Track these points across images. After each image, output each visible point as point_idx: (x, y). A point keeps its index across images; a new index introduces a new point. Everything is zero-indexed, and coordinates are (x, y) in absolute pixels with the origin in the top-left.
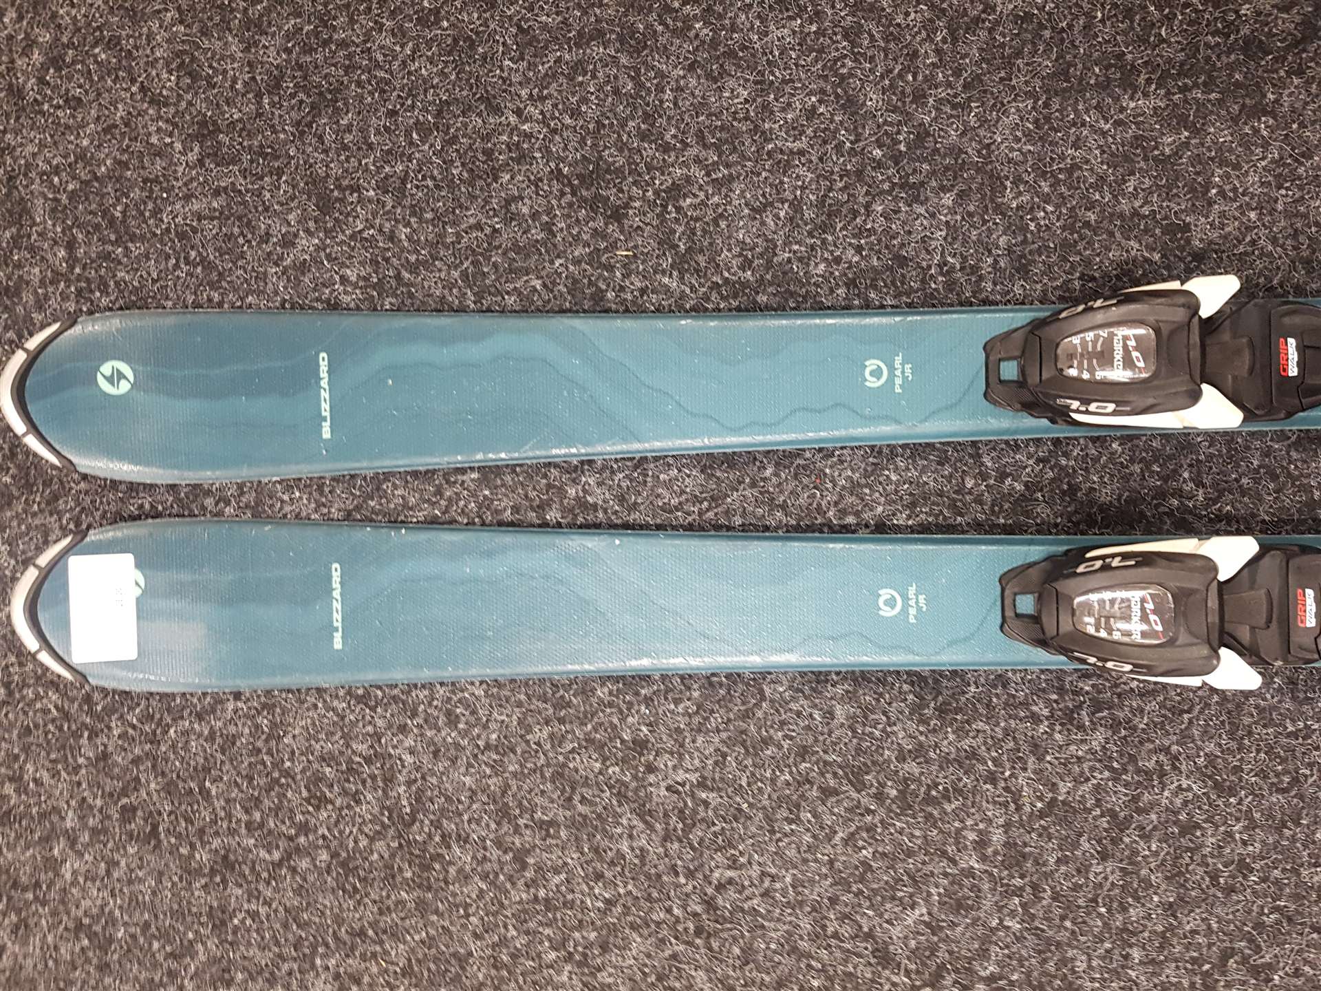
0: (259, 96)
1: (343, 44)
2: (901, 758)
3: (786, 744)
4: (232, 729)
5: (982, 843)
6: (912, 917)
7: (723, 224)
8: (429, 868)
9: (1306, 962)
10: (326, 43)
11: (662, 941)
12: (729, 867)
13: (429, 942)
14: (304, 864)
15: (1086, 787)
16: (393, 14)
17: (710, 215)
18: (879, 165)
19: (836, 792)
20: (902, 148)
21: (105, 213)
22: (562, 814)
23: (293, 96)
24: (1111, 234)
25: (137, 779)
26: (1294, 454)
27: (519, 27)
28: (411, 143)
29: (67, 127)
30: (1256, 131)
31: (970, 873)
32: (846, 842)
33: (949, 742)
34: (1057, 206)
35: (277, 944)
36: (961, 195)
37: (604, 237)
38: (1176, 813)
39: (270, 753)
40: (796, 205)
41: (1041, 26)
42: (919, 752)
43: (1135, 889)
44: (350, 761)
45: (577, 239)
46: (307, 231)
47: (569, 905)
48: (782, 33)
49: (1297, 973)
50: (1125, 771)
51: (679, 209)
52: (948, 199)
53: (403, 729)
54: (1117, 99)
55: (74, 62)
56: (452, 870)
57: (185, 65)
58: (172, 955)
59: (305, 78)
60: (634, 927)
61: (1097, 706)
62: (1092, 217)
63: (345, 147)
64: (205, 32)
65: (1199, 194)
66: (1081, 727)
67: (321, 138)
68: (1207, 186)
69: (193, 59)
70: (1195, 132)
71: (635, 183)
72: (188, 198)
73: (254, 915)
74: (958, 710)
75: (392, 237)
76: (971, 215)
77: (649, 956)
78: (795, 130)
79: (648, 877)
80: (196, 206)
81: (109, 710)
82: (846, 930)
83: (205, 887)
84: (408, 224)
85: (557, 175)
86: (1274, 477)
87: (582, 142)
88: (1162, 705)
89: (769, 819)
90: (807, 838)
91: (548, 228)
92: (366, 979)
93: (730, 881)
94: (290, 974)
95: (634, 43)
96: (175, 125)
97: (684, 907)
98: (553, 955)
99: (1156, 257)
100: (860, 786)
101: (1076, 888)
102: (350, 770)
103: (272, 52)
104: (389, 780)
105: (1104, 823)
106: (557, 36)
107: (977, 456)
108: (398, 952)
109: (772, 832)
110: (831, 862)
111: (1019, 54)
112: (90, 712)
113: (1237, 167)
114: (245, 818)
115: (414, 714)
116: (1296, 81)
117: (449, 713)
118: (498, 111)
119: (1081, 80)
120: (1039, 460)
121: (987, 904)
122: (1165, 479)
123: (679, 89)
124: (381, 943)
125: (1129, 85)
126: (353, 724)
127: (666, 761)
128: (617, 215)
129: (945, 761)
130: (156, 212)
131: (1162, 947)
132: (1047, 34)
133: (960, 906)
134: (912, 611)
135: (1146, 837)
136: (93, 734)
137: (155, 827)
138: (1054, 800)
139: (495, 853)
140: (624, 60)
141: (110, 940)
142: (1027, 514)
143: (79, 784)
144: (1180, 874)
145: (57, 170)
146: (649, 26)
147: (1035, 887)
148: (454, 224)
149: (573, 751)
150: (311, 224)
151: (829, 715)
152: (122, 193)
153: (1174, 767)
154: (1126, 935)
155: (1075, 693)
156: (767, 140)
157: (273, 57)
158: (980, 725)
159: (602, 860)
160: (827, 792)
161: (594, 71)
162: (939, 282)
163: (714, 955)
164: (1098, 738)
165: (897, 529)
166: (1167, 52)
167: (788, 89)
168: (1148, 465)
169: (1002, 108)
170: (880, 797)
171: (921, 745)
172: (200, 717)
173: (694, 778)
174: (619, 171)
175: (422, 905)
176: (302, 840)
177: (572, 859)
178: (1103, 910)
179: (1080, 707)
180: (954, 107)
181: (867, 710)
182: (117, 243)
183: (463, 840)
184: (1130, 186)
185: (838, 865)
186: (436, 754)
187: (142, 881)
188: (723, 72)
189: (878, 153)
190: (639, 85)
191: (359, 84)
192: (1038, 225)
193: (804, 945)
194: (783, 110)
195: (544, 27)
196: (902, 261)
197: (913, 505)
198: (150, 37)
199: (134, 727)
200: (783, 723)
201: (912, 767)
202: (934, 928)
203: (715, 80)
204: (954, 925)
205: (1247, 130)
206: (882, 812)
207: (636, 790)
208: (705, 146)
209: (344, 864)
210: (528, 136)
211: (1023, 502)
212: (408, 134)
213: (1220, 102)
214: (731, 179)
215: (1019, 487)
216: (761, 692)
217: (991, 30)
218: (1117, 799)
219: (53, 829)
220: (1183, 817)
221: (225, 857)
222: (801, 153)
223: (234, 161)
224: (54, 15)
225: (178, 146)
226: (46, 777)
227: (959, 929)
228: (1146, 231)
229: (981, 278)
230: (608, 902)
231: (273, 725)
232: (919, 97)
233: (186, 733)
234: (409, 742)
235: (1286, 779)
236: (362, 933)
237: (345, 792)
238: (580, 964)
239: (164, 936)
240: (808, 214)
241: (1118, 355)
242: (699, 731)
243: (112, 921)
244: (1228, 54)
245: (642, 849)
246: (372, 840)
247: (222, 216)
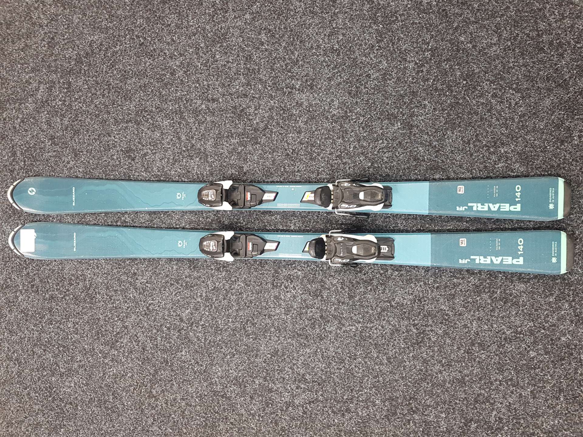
0: (63, 131)
1: (80, 120)
2: (186, 277)
3: (164, 274)
4: (54, 268)
5: (201, 296)
6: (187, 312)
7: (154, 162)
8: (92, 299)
9: (263, 322)
10: (77, 120)
11: (138, 316)
12: (152, 300)
13: (92, 316)
14: (67, 298)
15: (221, 284)
16: (90, 114)
17: (152, 160)
18: (184, 151)
19: (173, 284)
20: (189, 148)
21: (32, 155)
22: (119, 288)
23: (70, 131)
24: (229, 168)
25: (35, 279)
26: (262, 215)
27: (115, 118)
28: (93, 142)
29: (25, 136)
30: (256, 147)
31: (198, 302)
32: (175, 295)
33: (195, 274)
34: (219, 162)
35: (62, 315)
36: (200, 158)
37: (131, 164)
38: (238, 290)
39: (61, 274)
40: (168, 159)
41: (216, 124)
42: (190, 276)
43: (230, 307)
44: (77, 276)
45: (125, 164)
46: (72, 160)
47: (120, 308)
48: (166, 123)
49: (261, 325)
50: (229, 281)
51: (146, 159)
52: (198, 159)
53: (88, 269)
54: (230, 140)
55: (26, 122)
56: (97, 300)
57: (49, 123)
58: (40, 318)
59: (72, 127)
60: (133, 313)
61: (224, 267)
62: (225, 164)
63: (80, 143)
64: (53, 117)
65: (245, 160)
66: (220, 271)
67: (75, 141)
68: (247, 159)
69: (50, 122)
70: (245, 147)
71: (137, 153)
72: (49, 152)
73: (57, 309)
74: (197, 267)
75: (89, 162)
76: (202, 163)
77: (135, 319)
78: (169, 143)
79: (136, 302)
80: (50, 154)
81: (29, 263)
82: (175, 314)
83: (48, 303)
84: (92, 160)
85: (122, 151)
86: (258, 220)
87: (127, 143)
88: (236, 267)
89: (160, 290)
90: (167, 294)
91: (119, 161)
92: (79, 324)
93: (152, 303)
94: (64, 322)
95: (138, 123)
96: (46, 136)
97: (143, 309)
98: (116, 319)
99: (237, 173)
100: (178, 283)
101: (219, 306)
102: (77, 278)
103: (66, 121)
104: (85, 280)
105: (224, 292)
106: (122, 120)
107: (202, 214)
108: (86, 317)
109: (161, 293)
110: (172, 299)
111: (212, 129)
112: (26, 264)
113: (252, 155)
114: (56, 287)
115: (90, 266)
116: (264, 137)
117: (97, 266)
118: (110, 136)
119: (223, 135)
120: (214, 215)
121: (202, 309)
122: (238, 220)
123: (146, 133)
124: (82, 316)
125: (232, 137)
126: (78, 268)
127: (139, 278)
128: (133, 160)
129: (195, 278)
130: (42, 155)
131: (235, 319)
132: (217, 125)
133: (197, 309)
134: (184, 246)
135: (233, 295)
136: (26, 269)
137: (38, 289)
138: (215, 287)
139: (105, 297)
140: (135, 127)
141: (28, 314)
142: (212, 226)
143: (23, 280)
144: (239, 303)
145: (22, 145)
146: (140, 120)
147: (211, 306)
148: (101, 160)
149: (121, 275)
150: (73, 159)
151: (173, 268)
152: (35, 151)
153: (238, 280)
154: (229, 316)
155: (220, 264)
156: (163, 145)
157: (66, 123)
158: (202, 271)
159: (126, 298)
160: (172, 284)
161: (129, 129)
162: (196, 177)
163: (149, 319)
164: (224, 273)
165: (187, 229)
166: (240, 130)
167: (167, 134)
168: (234, 217)
169: (208, 140)
170: (182, 285)
171: (190, 274)
172: (48, 265)
173: (145, 281)
174: (134, 150)
175: (90, 307)
176: (67, 293)
177: (121, 297)
178: (224, 310)
179: (220, 267)
180: (199, 140)
181: (180, 267)
182: (34, 161)
183: (99, 293)
184: (232, 158)
185: (173, 300)
186: (94, 274)
187: (35, 301)
188: (155, 130)
189: (184, 149)
190: (138, 132)
191: (83, 129)
192: (215, 166)
193: (166, 317)
194: (166, 139)
195: (120, 119)
196: (189, 172)
197: (190, 223)
198: (42, 117)
199: (34, 267)
200: (163, 270)
201: (188, 279)
202: (192, 314)
203: (153, 132)
204: (195, 313)
205: (255, 147)
206: (182, 289)
207: (134, 283)
208: (151, 146)
209: (75, 298)
210: (116, 142)
211: (211, 223)
212: (92, 140)
213: (250, 141)
214: (156, 153)
215: (210, 220)
216: (159, 263)
217: (206, 124)
218: (227, 287)
219: (17, 290)
220: (240, 291)
221: (52, 296)
222: (170, 148)
223: (58, 145)
224: (23, 111)
225: (47, 141)
226: (16, 278)
227: (196, 314)
228: (235, 167)
229: (204, 176)
230: (128, 307)
231: (62, 268)
232: (192, 138)
233: (45, 269)
234: (89, 272)
235: (259, 283)
236: (79, 313)
237: (76, 283)
238: (122, 321)
239: (39, 313)
240: (171, 161)
241: (210, 195)
242: (147, 271)
243: (29, 310)
244: (251, 131)
245: (135, 296)
246: (81, 293)
247: (55, 157)
